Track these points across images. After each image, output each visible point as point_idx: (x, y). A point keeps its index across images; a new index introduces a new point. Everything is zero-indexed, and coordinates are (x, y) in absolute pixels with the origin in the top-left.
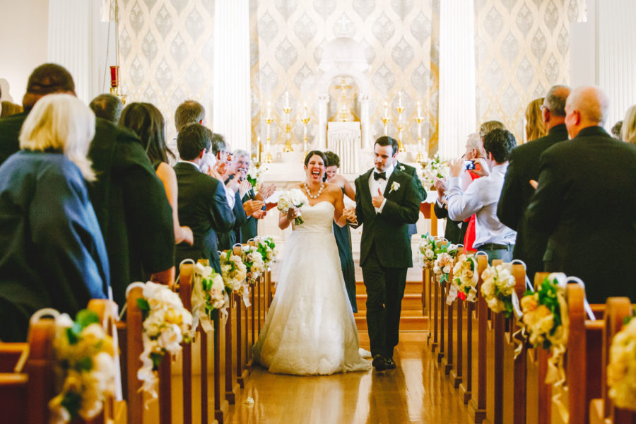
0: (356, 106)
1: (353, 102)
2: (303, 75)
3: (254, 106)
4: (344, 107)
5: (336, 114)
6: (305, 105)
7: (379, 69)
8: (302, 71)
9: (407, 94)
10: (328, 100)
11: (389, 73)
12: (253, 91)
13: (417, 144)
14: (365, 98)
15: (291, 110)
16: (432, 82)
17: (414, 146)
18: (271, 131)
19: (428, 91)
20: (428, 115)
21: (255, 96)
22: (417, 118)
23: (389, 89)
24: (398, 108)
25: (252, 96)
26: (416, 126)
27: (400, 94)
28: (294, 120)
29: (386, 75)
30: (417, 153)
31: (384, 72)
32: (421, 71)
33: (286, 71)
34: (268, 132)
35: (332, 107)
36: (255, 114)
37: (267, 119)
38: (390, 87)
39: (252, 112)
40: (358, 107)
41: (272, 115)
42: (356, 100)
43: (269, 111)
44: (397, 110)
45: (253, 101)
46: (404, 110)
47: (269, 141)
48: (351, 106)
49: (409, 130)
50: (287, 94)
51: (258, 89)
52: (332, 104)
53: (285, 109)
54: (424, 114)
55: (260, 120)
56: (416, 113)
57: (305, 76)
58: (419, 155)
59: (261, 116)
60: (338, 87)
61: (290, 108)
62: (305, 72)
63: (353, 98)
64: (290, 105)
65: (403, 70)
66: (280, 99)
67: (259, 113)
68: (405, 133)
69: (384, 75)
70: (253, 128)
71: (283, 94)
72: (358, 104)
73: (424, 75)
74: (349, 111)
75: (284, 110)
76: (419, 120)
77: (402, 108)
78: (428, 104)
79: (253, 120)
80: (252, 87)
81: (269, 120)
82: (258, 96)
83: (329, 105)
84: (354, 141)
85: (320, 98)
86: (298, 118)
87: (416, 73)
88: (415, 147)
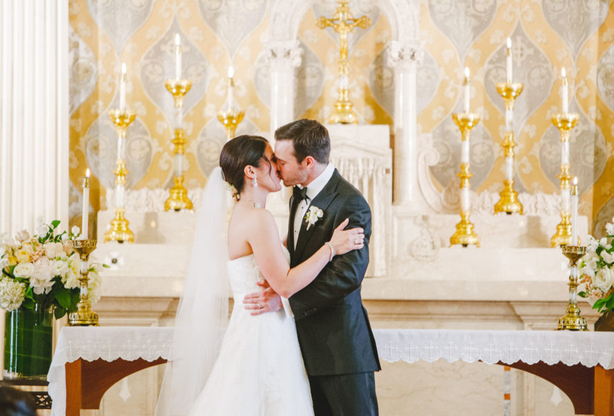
0: (380, 77)
1: (372, 67)
3: (78, 75)
4: (344, 83)
6: (231, 73)
9: (530, 45)
10: (297, 62)
12: (75, 31)
14: (407, 54)
15: (189, 88)
16: (606, 7)
17: (548, 197)
18: (129, 150)
19: (593, 37)
20: (593, 108)
21: (82, 45)
22: (558, 117)
23: (477, 30)
24: (503, 86)
25: (74, 46)
26: (555, 140)
27: (509, 43)
28: (198, 119)
30: (559, 220)
34: (121, 151)
35: (310, 82)
36: (83, 98)
37: (117, 113)
38: (481, 24)
39: (74, 92)
40: (386, 84)
41: (131, 99)
42: (380, 60)
43: (124, 89)
44: (499, 90)
45: (76, 60)
46: (520, 92)
47: (121, 179)
48: (365, 77)
49: (536, 151)
50: (177, 40)
51: (91, 23)
52: (308, 70)
53: (173, 84)
54: (580, 104)
55: (96, 115)
56: (557, 101)
58: (564, 225)
59: (100, 103)
60: (327, 23)
61: (184, 83)
63: (372, 55)
64: (185, 75)
66: (158, 54)
67: (95, 95)
70: (75, 137)
71: (164, 42)
72: (386, 74)
74: (358, 94)
75: (168, 87)
76: (565, 121)
77: (516, 86)
78: (592, 75)
79: (75, 115)
80: (72, 18)
81: (122, 117)
82: (92, 45)
83: (300, 73)
85: (274, 54)
86: (210, 111)
88: (551, 201)
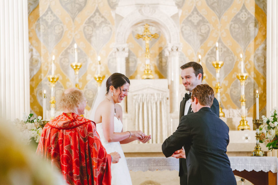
0: (161, 62)
1: (157, 57)
2: (95, 25)
3: (33, 62)
5: (136, 72)
6: (99, 58)
7: (190, 16)
8: (92, 19)
9: (225, 47)
10: (126, 55)
11: (203, 21)
12: (31, 44)
13: (240, 107)
14: (175, 49)
15: (81, 66)
16: (257, 30)
17: (234, 111)
18: (55, 94)
19: (252, 43)
20: (252, 73)
21: (34, 50)
22: (239, 75)
23: (202, 41)
24: (215, 63)
25: (31, 50)
26: (236, 86)
27: (217, 44)
28: (84, 81)
29: (198, 24)
30: (240, 119)
31: (196, 19)
32: (243, 17)
33: (73, 19)
34: (52, 94)
35: (131, 64)
36: (35, 72)
37: (51, 77)
38: (204, 38)
39: (31, 70)
40: (164, 64)
41: (56, 72)
42: (161, 55)
43: (53, 68)
44: (213, 65)
45: (32, 56)
46: (222, 65)
47: (53, 105)
48: (155, 63)
49: (228, 91)
50: (75, 46)
51: (38, 41)
52: (130, 60)
53: (74, 64)
54: (247, 70)
55: (41, 80)
56: (237, 70)
57: (98, 25)
58: (243, 121)
59: (42, 75)
60: (139, 37)
61: (79, 64)
62: (98, 20)
63: (158, 53)
64: (78, 62)
65: (220, 18)
66: (66, 53)
67: (40, 71)
68: (224, 95)
69: (196, 24)
70: (32, 89)
71: (69, 48)
72: (164, 60)
73: (247, 22)
74: (152, 68)
75: (71, 66)
76: (242, 77)
77: (220, 63)
78: (252, 59)
79: (32, 80)
80: (30, 38)
81: (53, 78)
82: (39, 51)
83: (127, 60)
84: (161, 103)
85: (118, 50)
86: (89, 77)
87: (236, 20)
88: (236, 112)
